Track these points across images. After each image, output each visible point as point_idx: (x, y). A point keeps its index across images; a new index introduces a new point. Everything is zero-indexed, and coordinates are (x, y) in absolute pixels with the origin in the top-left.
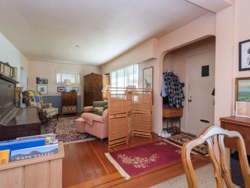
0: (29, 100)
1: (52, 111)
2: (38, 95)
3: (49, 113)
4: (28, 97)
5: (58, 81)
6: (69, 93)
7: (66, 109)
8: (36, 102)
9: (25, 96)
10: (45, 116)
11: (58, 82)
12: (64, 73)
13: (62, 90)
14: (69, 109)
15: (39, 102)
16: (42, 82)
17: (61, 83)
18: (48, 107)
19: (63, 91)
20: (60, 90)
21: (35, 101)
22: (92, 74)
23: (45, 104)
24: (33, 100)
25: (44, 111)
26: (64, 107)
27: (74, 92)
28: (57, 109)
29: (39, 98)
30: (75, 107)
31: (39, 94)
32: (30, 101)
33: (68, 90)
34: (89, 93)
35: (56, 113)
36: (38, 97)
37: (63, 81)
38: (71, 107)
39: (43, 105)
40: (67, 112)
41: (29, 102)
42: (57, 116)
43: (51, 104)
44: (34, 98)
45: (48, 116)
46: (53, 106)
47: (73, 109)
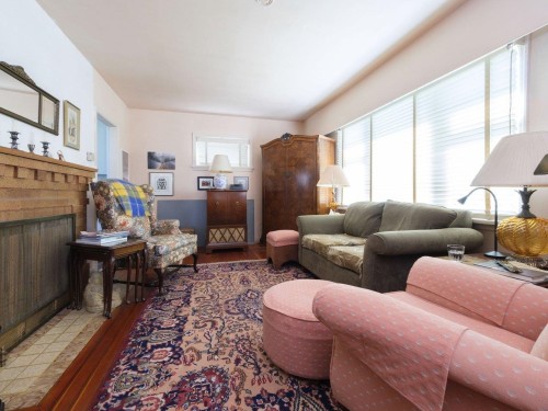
0: (108, 208)
1: (177, 246)
2: (142, 195)
3: (168, 252)
4: (108, 199)
5: (199, 161)
6: (225, 191)
7: (218, 236)
8: (135, 214)
9: (99, 197)
10: (155, 263)
11: (198, 164)
12: (212, 140)
13: (208, 184)
14: (227, 235)
15: (142, 214)
16: (160, 164)
17: (205, 169)
18: (167, 231)
19: (211, 187)
20: (204, 184)
21: (130, 212)
22: (287, 135)
23: (162, 223)
24: (122, 210)
25: (151, 246)
26: (213, 231)
27: (236, 189)
28: (194, 238)
29: (145, 205)
30: (240, 230)
31: (145, 191)
32: (114, 213)
33: (224, 182)
34: (276, 193)
35: (191, 249)
36: (139, 201)
37: (210, 161)
38: (232, 230)
39: (155, 224)
40: (222, 244)
41: (109, 217)
42: (194, 259)
43: (177, 223)
44: (127, 203)
45: (164, 265)
46: (184, 228)
47: (236, 235)
